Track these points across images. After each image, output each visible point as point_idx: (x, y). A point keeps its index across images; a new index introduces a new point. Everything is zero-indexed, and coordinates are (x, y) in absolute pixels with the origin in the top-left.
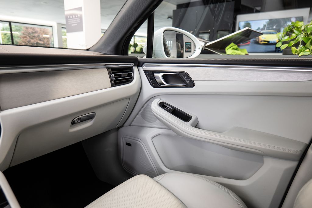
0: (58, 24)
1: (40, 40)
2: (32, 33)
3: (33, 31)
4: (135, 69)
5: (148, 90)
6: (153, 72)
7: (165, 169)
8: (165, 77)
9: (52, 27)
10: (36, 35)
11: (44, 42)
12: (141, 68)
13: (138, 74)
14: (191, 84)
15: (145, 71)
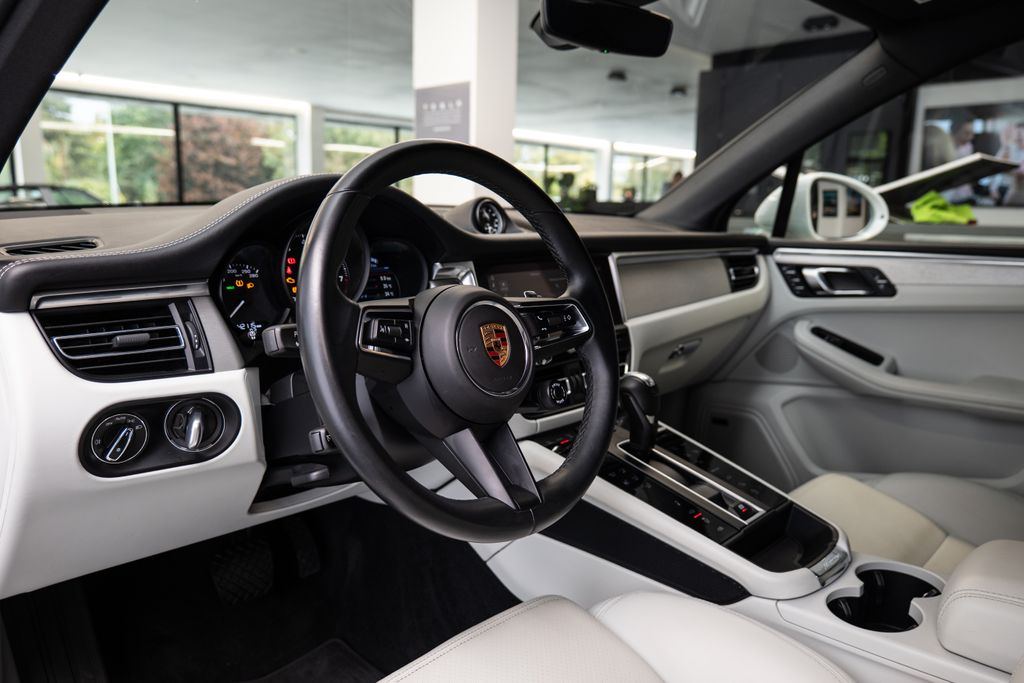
0: (316, 109)
1: (227, 154)
2: (205, 130)
3: (208, 125)
4: (761, 259)
5: (786, 301)
6: (799, 268)
7: (813, 468)
8: (826, 277)
9: (293, 117)
10: (215, 137)
11: (236, 157)
12: (770, 258)
13: (765, 268)
14: (890, 290)
15: (780, 266)
